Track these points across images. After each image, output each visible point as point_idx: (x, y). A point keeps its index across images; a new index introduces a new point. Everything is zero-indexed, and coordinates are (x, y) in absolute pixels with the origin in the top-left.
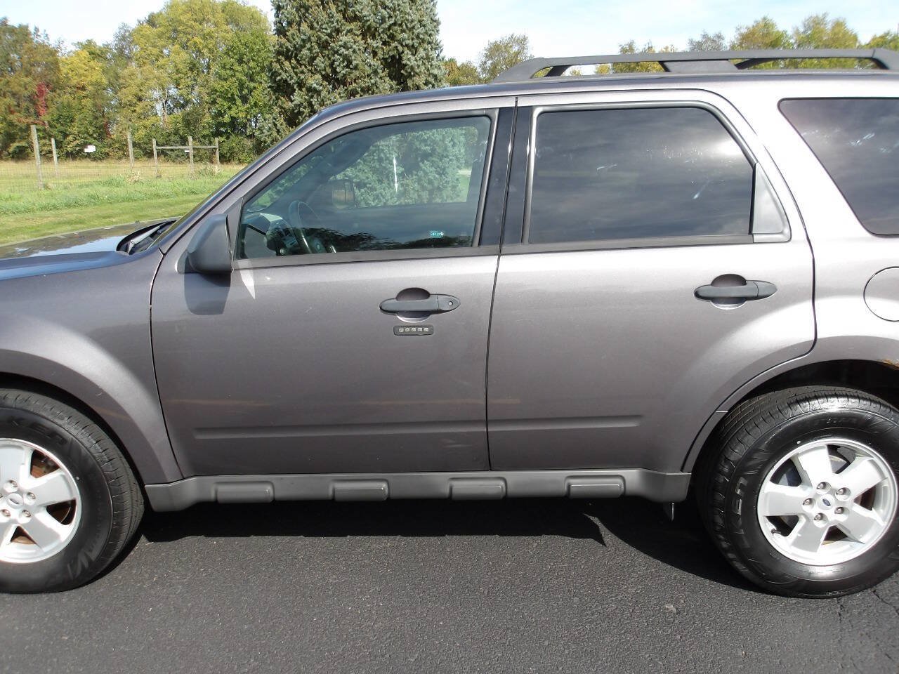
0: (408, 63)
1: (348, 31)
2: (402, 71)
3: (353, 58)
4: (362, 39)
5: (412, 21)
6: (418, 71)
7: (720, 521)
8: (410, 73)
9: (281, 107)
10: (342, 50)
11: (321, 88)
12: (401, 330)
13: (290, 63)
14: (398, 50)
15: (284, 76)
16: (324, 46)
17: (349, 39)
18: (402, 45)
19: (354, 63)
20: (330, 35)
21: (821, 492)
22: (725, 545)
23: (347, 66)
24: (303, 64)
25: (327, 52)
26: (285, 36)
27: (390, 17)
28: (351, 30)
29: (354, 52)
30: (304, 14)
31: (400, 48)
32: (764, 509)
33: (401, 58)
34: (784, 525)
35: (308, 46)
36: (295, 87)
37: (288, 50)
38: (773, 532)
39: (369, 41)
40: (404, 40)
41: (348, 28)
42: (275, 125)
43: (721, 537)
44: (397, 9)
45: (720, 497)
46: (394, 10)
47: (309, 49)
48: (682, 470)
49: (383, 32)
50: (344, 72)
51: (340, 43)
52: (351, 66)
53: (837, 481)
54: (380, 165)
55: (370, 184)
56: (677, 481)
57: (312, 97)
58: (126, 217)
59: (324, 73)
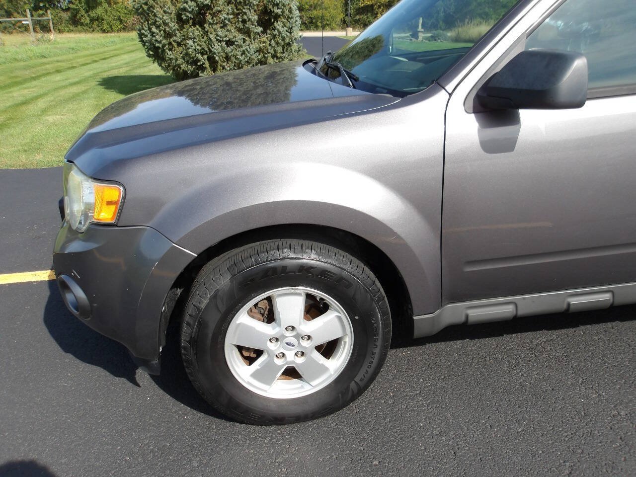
54: (244, 25)
55: (237, 42)
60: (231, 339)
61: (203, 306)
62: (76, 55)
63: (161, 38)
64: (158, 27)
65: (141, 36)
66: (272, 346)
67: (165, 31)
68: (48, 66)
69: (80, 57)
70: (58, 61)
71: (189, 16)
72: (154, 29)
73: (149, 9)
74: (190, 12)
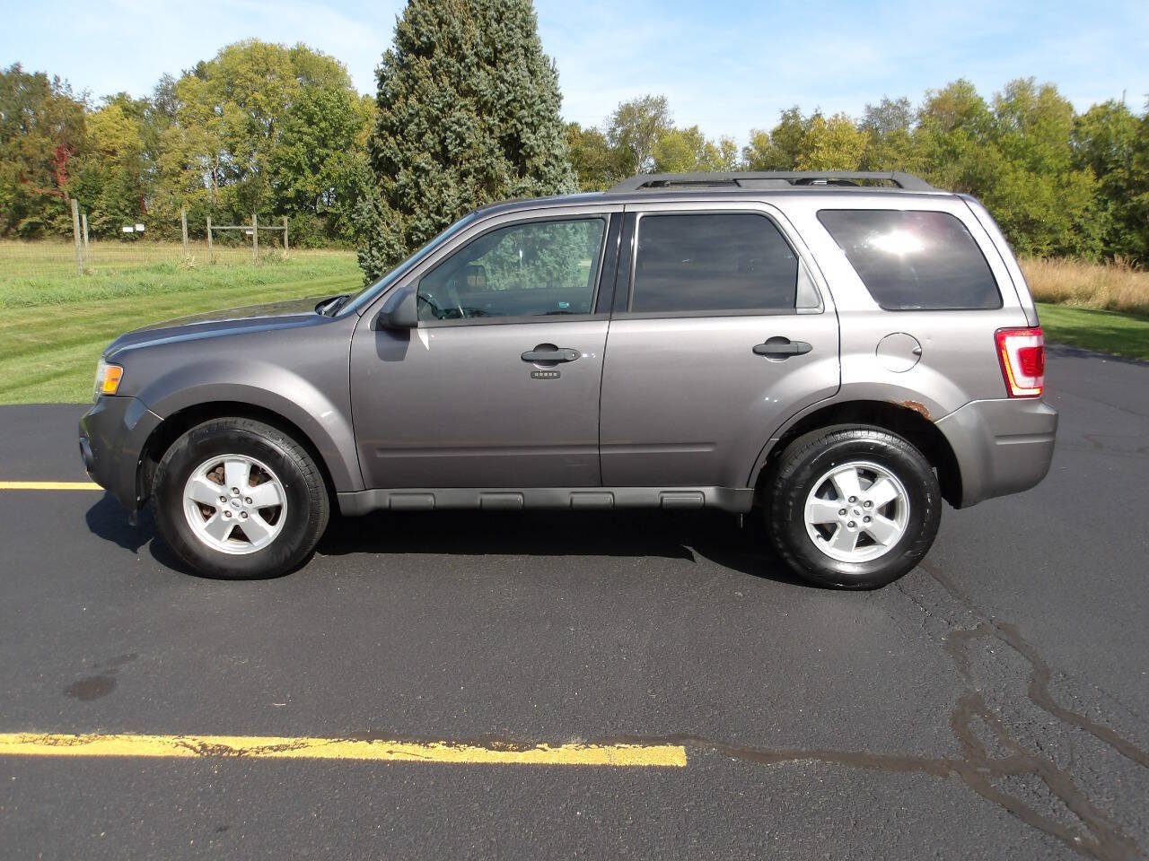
0: (528, 142)
1: (462, 107)
2: (521, 151)
3: (467, 135)
4: (477, 115)
5: (532, 97)
6: (538, 151)
7: (776, 526)
8: (529, 153)
9: (383, 187)
10: (455, 127)
11: (430, 167)
12: (537, 375)
13: (395, 139)
14: (516, 128)
15: (388, 153)
16: (434, 121)
17: (463, 115)
18: (521, 123)
19: (468, 141)
20: (442, 111)
21: (852, 504)
22: (780, 546)
23: (460, 145)
24: (410, 141)
25: (437, 129)
26: (390, 108)
27: (509, 92)
28: (466, 105)
29: (468, 129)
30: (412, 87)
31: (519, 126)
32: (810, 518)
33: (519, 136)
34: (826, 531)
35: (416, 120)
36: (400, 165)
37: (393, 125)
38: (818, 536)
39: (486, 117)
40: (523, 117)
41: (462, 103)
42: (376, 207)
43: (778, 540)
44: (516, 83)
45: (776, 508)
46: (513, 85)
47: (417, 125)
48: (747, 486)
49: (500, 108)
50: (456, 150)
51: (453, 119)
52: (464, 145)
53: (863, 496)
56: (744, 495)
57: (419, 177)
58: (188, 309)
59: (433, 151)
60: (190, 494)
61: (167, 462)
62: (310, 282)
63: (382, 264)
64: (380, 249)
65: (361, 259)
66: (218, 503)
67: (388, 255)
68: (260, 296)
69: (312, 285)
70: (278, 290)
71: (421, 237)
72: (375, 252)
73: (372, 226)
74: (422, 232)
